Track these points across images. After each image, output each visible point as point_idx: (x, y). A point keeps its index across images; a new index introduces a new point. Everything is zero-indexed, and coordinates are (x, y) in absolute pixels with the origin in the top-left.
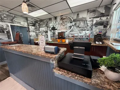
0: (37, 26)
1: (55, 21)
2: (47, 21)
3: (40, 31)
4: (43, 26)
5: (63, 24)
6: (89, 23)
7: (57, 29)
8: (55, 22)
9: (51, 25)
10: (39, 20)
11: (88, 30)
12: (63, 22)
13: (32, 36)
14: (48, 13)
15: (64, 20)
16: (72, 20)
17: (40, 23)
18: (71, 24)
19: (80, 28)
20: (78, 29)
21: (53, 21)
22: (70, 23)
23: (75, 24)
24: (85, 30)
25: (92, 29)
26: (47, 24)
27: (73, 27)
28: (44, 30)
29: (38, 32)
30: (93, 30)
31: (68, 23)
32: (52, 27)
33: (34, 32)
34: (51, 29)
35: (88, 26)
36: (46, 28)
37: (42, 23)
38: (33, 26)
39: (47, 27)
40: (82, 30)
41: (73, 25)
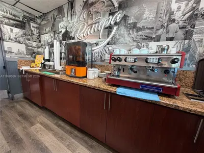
0: (33, 29)
1: (69, 14)
2: (54, 15)
3: (42, 43)
4: (48, 29)
5: (90, 22)
6: (179, 8)
8: (69, 18)
9: (62, 26)
10: (38, 14)
11: (171, 39)
12: (89, 14)
15: (91, 9)
16: (116, 5)
17: (43, 23)
18: (112, 20)
19: (139, 30)
20: (134, 34)
22: (110, 15)
23: (125, 18)
24: (158, 39)
25: (188, 35)
26: (53, 25)
27: (115, 28)
28: (49, 42)
29: (34, 44)
30: (195, 37)
32: (64, 31)
33: (19, 42)
34: (61, 36)
35: (174, 21)
36: (52, 35)
37: (45, 22)
38: (16, 26)
39: (54, 32)
40: (149, 39)
41: (116, 23)
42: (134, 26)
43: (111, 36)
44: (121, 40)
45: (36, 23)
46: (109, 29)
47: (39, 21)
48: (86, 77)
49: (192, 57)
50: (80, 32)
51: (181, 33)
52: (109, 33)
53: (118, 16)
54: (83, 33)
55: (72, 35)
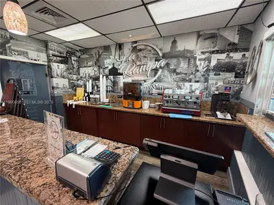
0: (73, 62)
1: (117, 53)
2: (99, 52)
3: (81, 75)
4: (89, 64)
6: (201, 64)
7: (122, 74)
8: (117, 57)
9: (109, 63)
10: (78, 48)
11: (198, 82)
12: (137, 57)
13: (58, 88)
14: (100, 35)
15: (139, 53)
16: (161, 55)
17: (83, 56)
19: (178, 74)
20: (175, 76)
21: (113, 54)
22: (156, 61)
23: (168, 65)
24: (190, 81)
25: (206, 80)
26: (98, 60)
27: (160, 70)
28: (91, 75)
29: (75, 77)
30: (210, 82)
31: (151, 60)
32: (110, 67)
33: (63, 77)
34: (107, 71)
35: (198, 71)
36: (95, 69)
37: (87, 56)
38: (61, 62)
39: (99, 66)
40: (184, 80)
41: (161, 67)
42: (174, 71)
43: (157, 76)
44: (165, 79)
45: (76, 56)
46: (156, 70)
47: (78, 54)
48: (141, 107)
49: (209, 92)
50: (129, 69)
51: (202, 79)
52: (156, 74)
53: (163, 63)
54: (132, 71)
55: (120, 71)
